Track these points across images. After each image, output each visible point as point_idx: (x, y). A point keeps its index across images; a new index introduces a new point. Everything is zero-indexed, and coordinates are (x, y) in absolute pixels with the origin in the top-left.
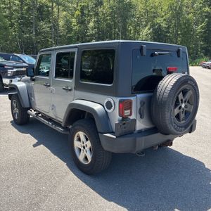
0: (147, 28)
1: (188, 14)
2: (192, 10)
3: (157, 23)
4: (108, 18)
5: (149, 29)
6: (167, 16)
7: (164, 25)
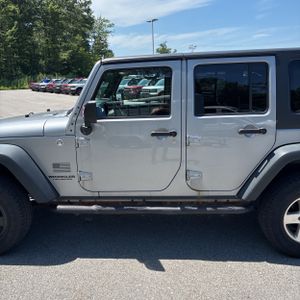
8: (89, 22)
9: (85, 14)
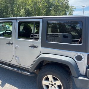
0: (23, 10)
1: (39, 5)
2: (41, 4)
3: (27, 8)
4: (4, 3)
5: (24, 10)
6: (31, 5)
7: (30, 9)
8: (67, 7)
9: (67, 5)
